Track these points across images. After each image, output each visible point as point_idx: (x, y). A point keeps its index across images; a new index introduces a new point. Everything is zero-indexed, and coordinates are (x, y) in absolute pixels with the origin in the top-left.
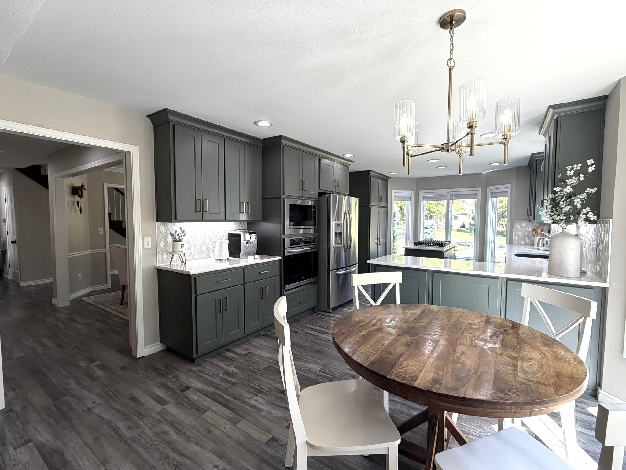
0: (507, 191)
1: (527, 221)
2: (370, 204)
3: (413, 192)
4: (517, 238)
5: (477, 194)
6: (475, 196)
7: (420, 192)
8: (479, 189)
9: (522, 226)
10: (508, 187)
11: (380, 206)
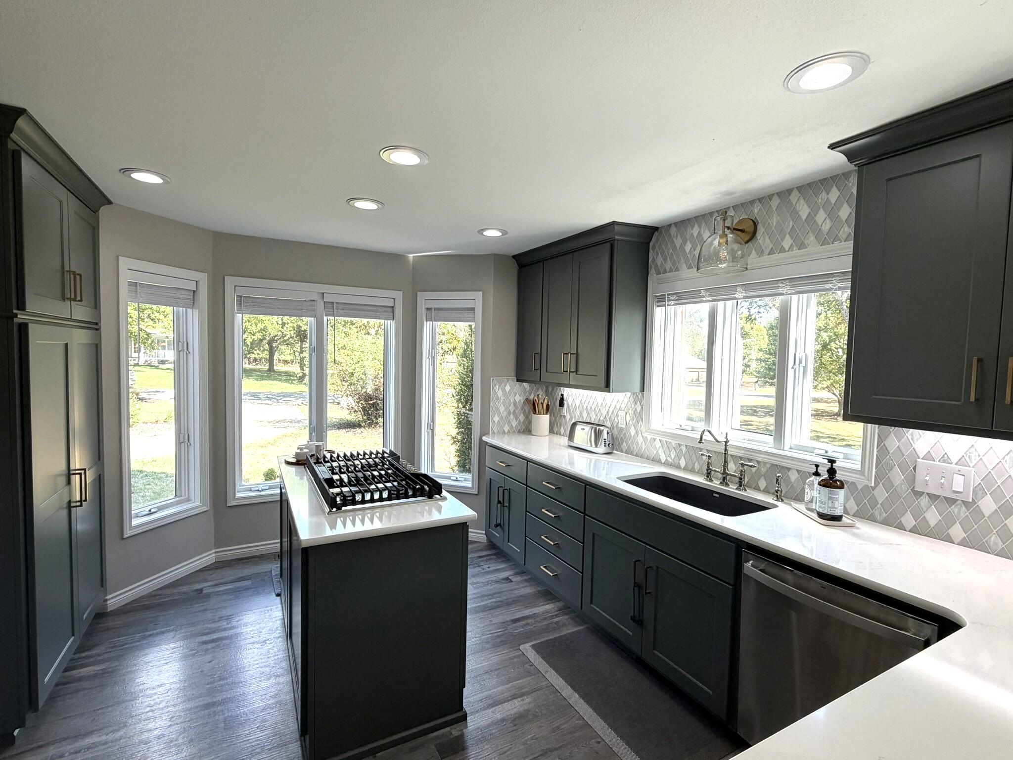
0: (473, 309)
1: (512, 380)
2: (22, 307)
3: (203, 278)
4: (496, 419)
5: (393, 307)
6: (389, 312)
7: (230, 282)
8: (399, 295)
9: (504, 390)
10: (476, 299)
11: (71, 320)
